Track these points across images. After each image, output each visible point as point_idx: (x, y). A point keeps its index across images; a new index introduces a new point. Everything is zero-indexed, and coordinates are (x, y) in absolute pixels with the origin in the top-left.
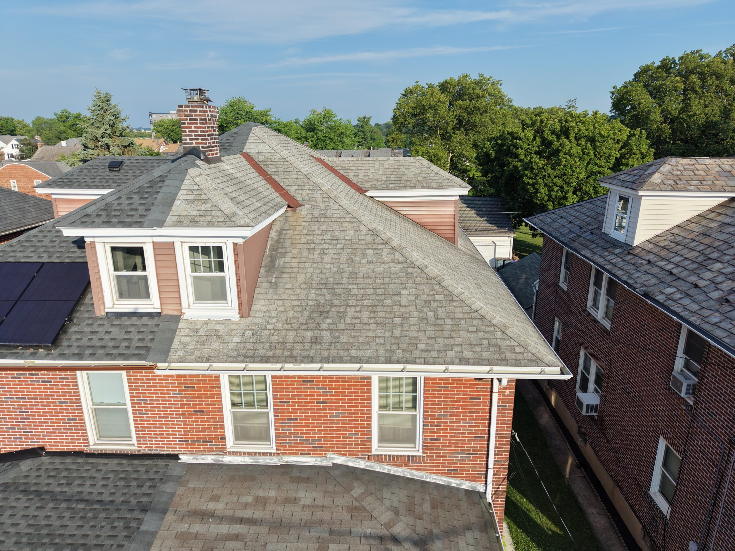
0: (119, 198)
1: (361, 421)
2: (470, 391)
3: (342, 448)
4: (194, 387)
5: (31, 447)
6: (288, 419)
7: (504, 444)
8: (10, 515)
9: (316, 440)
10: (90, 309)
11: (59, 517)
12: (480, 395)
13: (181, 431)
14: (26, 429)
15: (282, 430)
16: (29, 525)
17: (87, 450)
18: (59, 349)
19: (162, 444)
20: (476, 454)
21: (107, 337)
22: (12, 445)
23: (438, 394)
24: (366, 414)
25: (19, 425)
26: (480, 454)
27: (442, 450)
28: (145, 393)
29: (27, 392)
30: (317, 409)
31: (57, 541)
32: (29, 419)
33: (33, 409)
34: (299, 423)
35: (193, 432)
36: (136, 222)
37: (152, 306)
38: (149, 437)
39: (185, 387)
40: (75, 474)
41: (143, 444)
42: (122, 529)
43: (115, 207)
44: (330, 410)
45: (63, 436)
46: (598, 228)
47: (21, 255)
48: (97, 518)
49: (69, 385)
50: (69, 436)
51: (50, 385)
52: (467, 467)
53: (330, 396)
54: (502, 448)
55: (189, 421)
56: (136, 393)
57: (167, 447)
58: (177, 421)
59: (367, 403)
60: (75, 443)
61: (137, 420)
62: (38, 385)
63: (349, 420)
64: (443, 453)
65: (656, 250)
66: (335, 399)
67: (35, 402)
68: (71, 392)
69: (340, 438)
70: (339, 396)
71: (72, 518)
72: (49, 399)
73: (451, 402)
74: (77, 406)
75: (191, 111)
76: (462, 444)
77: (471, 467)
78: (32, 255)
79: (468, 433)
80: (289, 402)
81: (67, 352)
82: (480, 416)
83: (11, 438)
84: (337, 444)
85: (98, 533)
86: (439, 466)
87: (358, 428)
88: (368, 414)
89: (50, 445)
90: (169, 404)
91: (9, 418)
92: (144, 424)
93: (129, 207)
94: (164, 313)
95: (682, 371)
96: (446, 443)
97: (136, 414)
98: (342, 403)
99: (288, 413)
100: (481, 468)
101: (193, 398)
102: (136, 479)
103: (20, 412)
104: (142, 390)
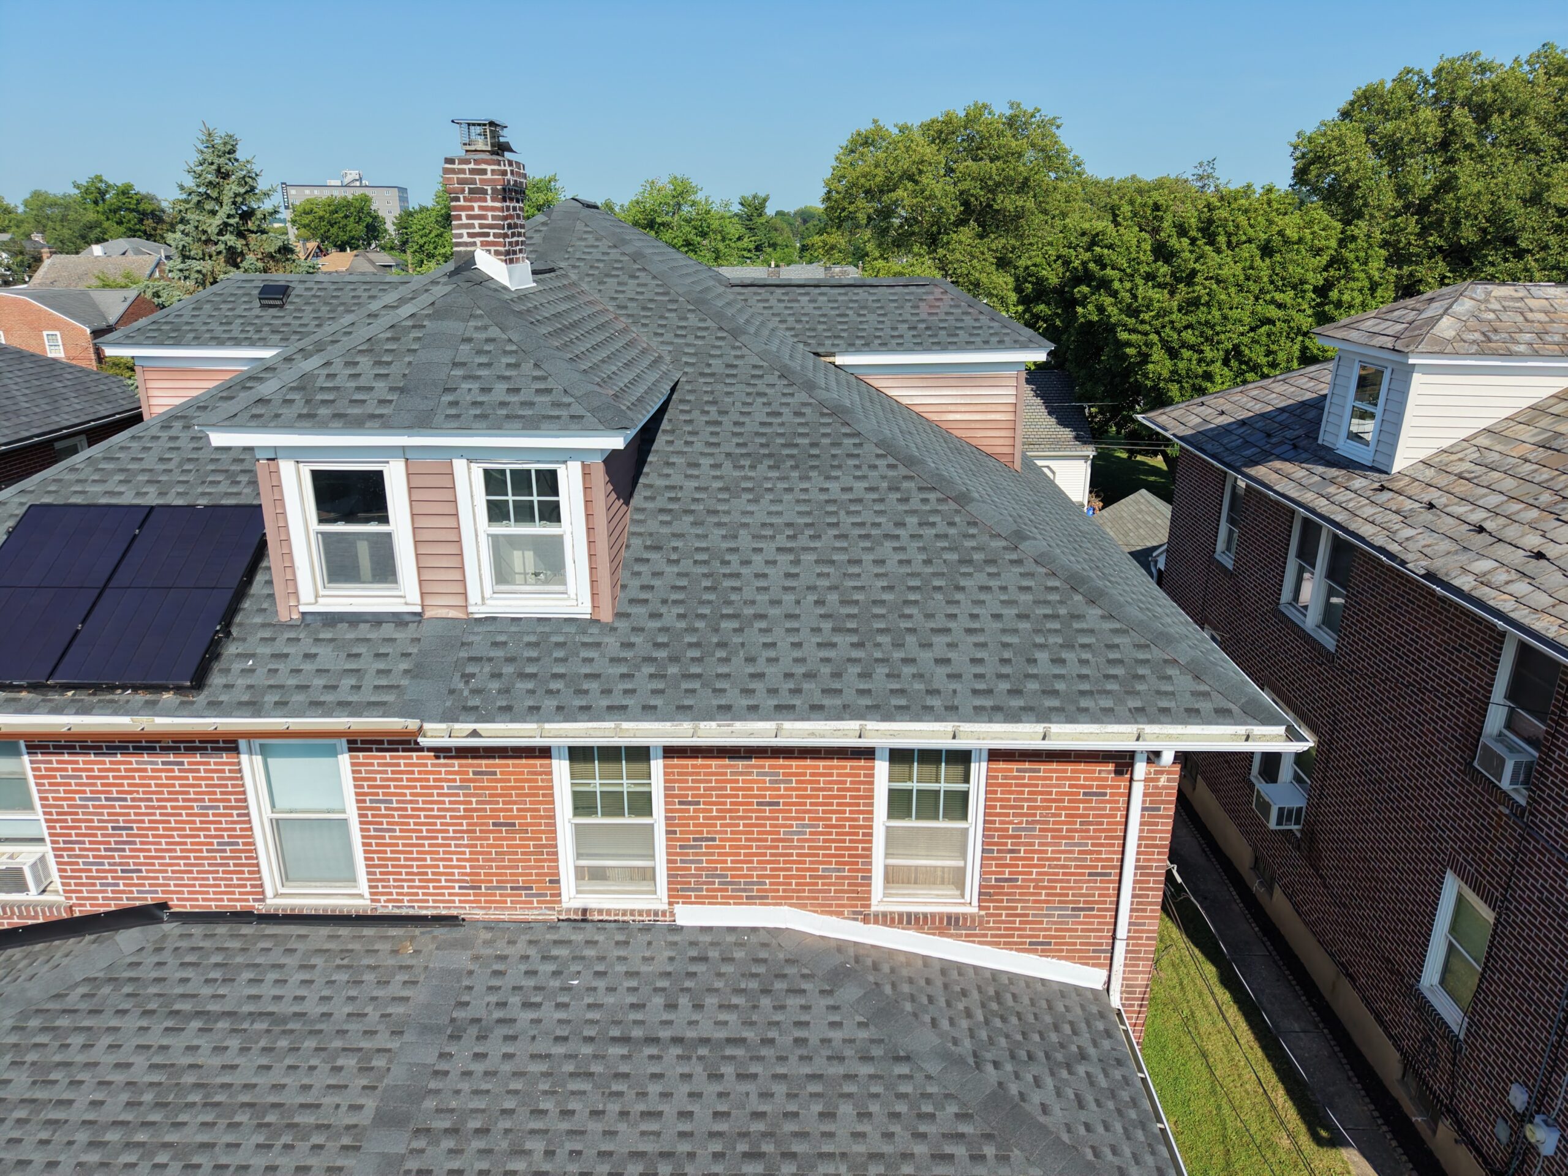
0: (328, 364)
1: (851, 841)
2: (1085, 779)
3: (808, 898)
4: (495, 773)
5: (138, 903)
6: (695, 840)
7: (1152, 889)
8: (110, 1046)
9: (753, 883)
10: (265, 606)
11: (215, 1048)
12: (1105, 787)
13: (465, 867)
14: (128, 864)
15: (682, 861)
16: (154, 1067)
17: (259, 908)
18: (205, 692)
19: (424, 894)
20: (1092, 909)
21: (308, 667)
22: (96, 899)
23: (1017, 785)
24: (860, 827)
25: (113, 857)
26: (1099, 910)
27: (1019, 901)
28: (389, 787)
29: (129, 785)
30: (757, 818)
31: (218, 1098)
32: (134, 843)
33: (143, 822)
34: (718, 847)
35: (491, 867)
36: (373, 416)
37: (402, 600)
38: (395, 880)
39: (475, 773)
40: (239, 959)
41: (383, 894)
42: (355, 1071)
43: (321, 382)
44: (784, 819)
45: (207, 879)
46: (1307, 436)
47: (98, 488)
48: (298, 1049)
49: (223, 771)
50: (222, 879)
51: (180, 771)
52: (1071, 937)
53: (786, 789)
54: (1147, 896)
55: (482, 846)
56: (369, 787)
57: (434, 901)
58: (456, 846)
59: (865, 805)
60: (233, 893)
61: (370, 845)
62: (153, 770)
63: (825, 841)
64: (1023, 908)
65: (1443, 480)
66: (797, 796)
67: (147, 807)
68: (226, 786)
69: (804, 877)
70: (806, 789)
71: (244, 1050)
72: (177, 800)
73: (1042, 800)
74: (239, 815)
75: (472, 171)
76: (1062, 888)
77: (1079, 937)
78: (122, 489)
79: (1077, 867)
80: (698, 803)
81: (223, 698)
82: (1104, 831)
83: (94, 885)
84: (798, 891)
85: (306, 1081)
86: (1012, 936)
87: (843, 856)
88: (866, 827)
89: (179, 899)
90: (439, 810)
91: (90, 842)
92: (385, 852)
93: (353, 384)
94: (428, 614)
95: (1500, 734)
96: (1029, 887)
97: (368, 830)
98: (811, 804)
99: (695, 825)
100: (1101, 937)
101: (491, 795)
102: (373, 968)
103: (114, 828)
104: (382, 779)
